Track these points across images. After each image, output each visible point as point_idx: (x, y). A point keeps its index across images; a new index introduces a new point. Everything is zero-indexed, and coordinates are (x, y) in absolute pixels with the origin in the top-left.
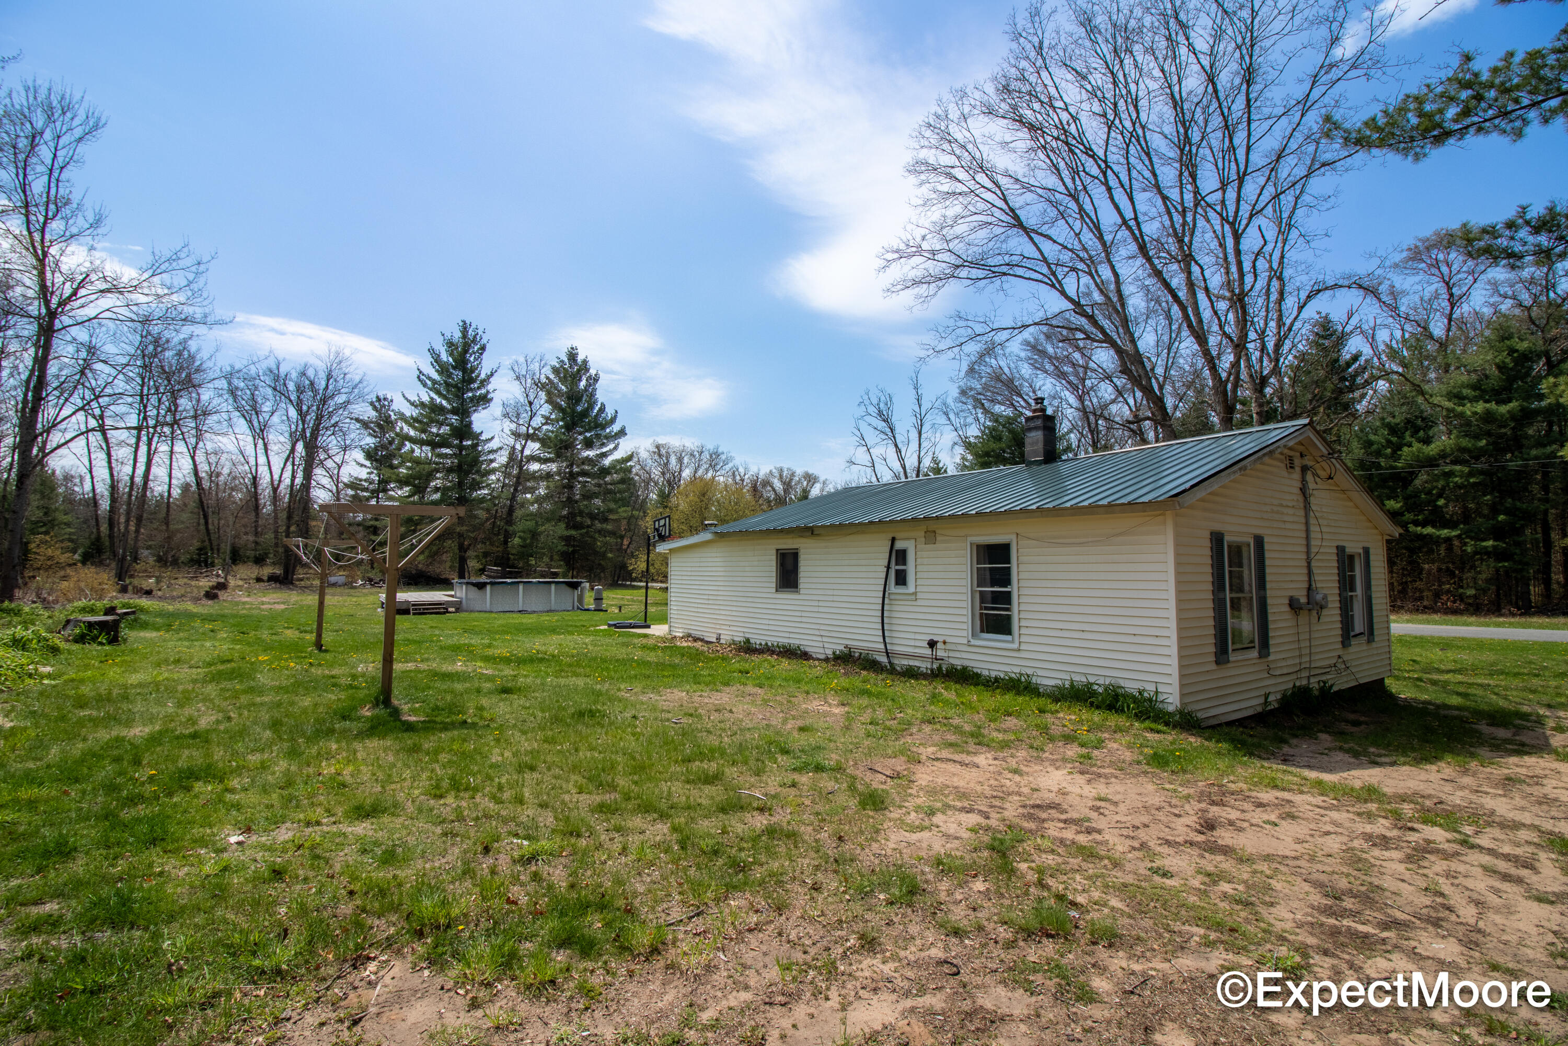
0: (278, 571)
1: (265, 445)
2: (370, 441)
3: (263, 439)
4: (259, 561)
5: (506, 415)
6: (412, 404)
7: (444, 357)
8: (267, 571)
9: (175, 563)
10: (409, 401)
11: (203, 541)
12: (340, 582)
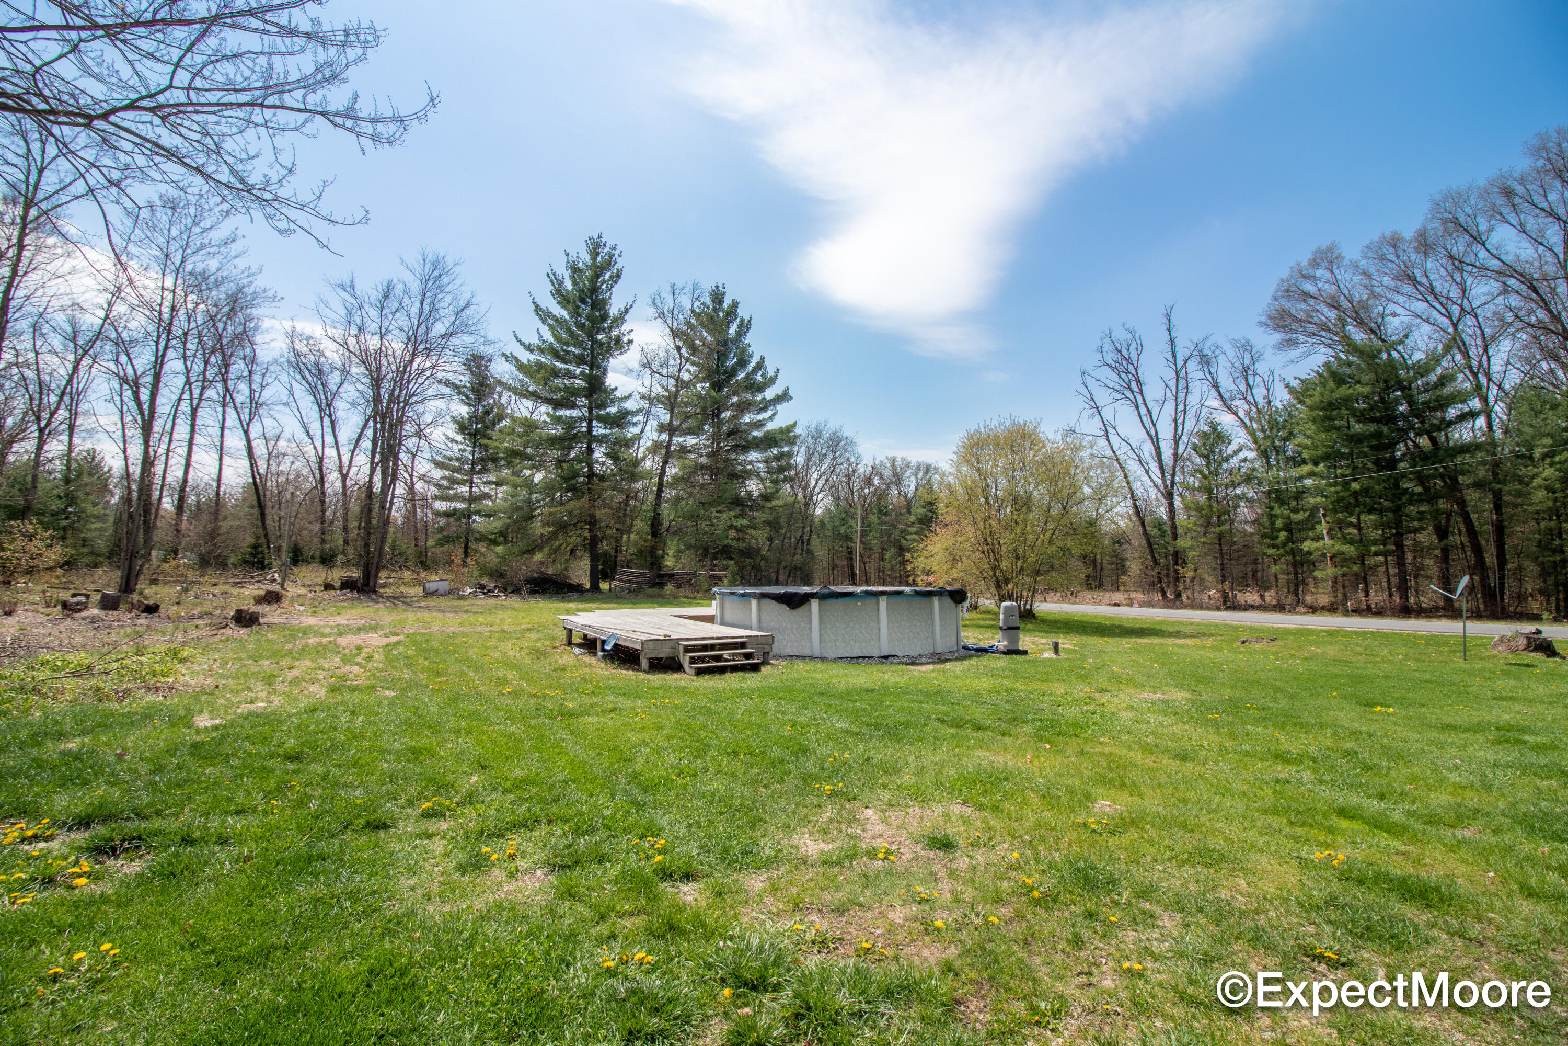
0: (355, 574)
1: (333, 423)
2: (463, 411)
3: (330, 416)
4: (327, 560)
5: (647, 365)
6: (529, 348)
7: (568, 285)
8: (337, 575)
9: (222, 564)
10: (522, 344)
11: (258, 538)
12: (441, 590)
